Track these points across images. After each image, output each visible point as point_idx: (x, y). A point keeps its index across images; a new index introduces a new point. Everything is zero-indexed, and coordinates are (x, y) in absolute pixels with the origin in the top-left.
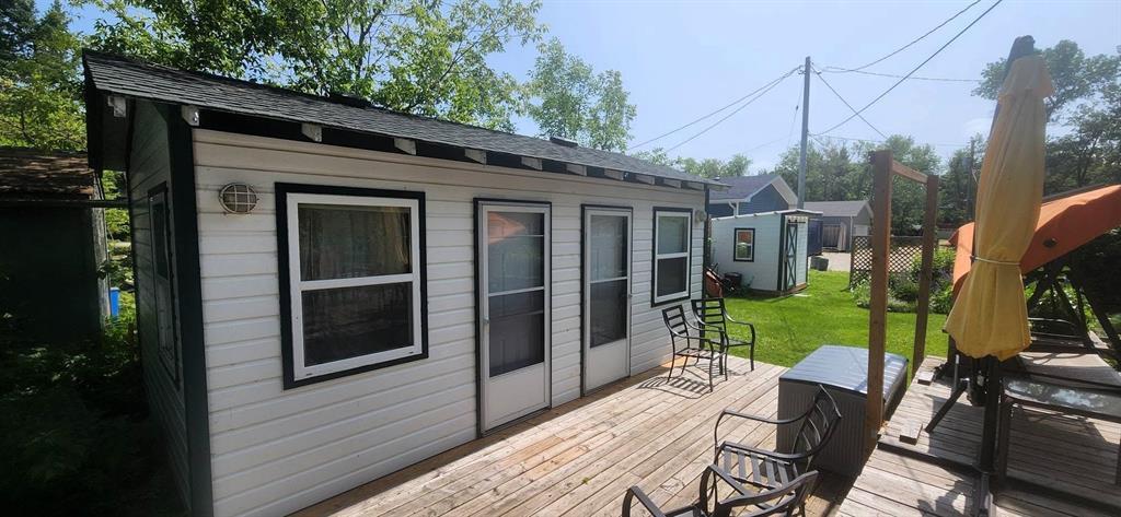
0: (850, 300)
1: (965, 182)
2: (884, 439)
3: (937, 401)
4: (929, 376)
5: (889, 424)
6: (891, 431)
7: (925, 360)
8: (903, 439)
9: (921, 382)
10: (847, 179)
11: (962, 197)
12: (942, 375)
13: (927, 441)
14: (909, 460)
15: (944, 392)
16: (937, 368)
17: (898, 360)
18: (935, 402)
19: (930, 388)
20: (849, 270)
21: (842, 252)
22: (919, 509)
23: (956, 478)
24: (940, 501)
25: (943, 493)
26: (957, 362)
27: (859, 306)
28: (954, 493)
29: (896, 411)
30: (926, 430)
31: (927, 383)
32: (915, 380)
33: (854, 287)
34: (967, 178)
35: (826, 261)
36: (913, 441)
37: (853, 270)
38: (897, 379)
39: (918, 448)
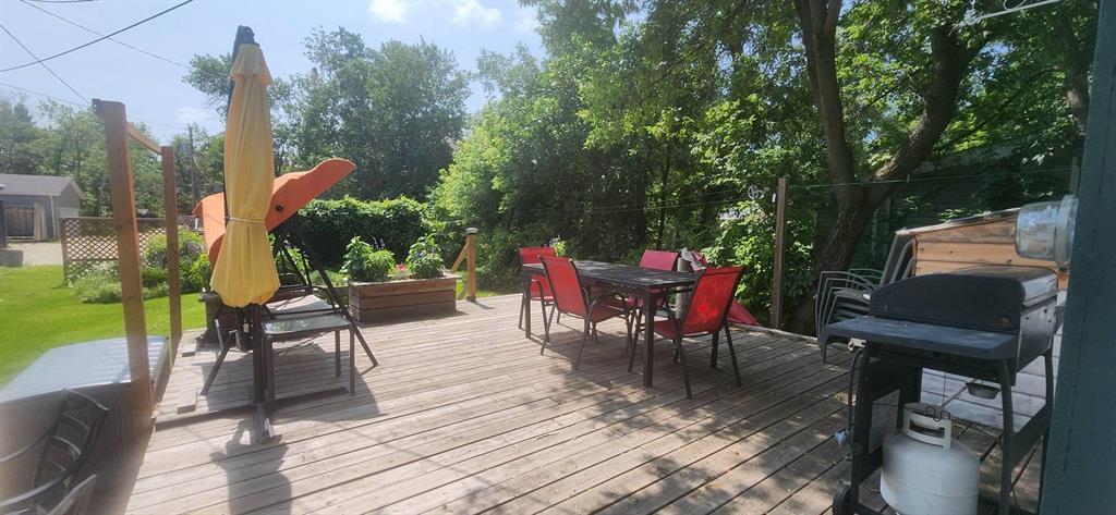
0: (70, 298)
1: (188, 168)
2: (161, 419)
3: (205, 366)
4: (192, 347)
5: (162, 404)
6: (165, 409)
7: (184, 335)
8: (182, 410)
9: (185, 355)
10: (33, 147)
11: (186, 182)
12: (206, 342)
13: (205, 403)
14: (191, 427)
15: (210, 357)
16: (197, 339)
17: (158, 340)
18: (203, 368)
19: (196, 357)
20: (60, 262)
21: (42, 241)
22: (213, 461)
23: (238, 421)
24: (229, 445)
25: (231, 438)
26: (218, 325)
27: (84, 302)
28: (239, 433)
29: (167, 389)
30: (202, 394)
31: (192, 354)
32: (179, 355)
33: (73, 280)
34: (188, 163)
35: (19, 255)
36: (192, 408)
37: (67, 262)
38: (159, 360)
39: (198, 412)
